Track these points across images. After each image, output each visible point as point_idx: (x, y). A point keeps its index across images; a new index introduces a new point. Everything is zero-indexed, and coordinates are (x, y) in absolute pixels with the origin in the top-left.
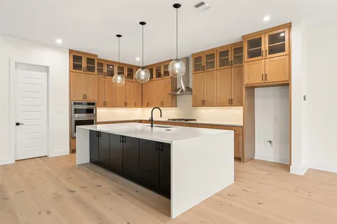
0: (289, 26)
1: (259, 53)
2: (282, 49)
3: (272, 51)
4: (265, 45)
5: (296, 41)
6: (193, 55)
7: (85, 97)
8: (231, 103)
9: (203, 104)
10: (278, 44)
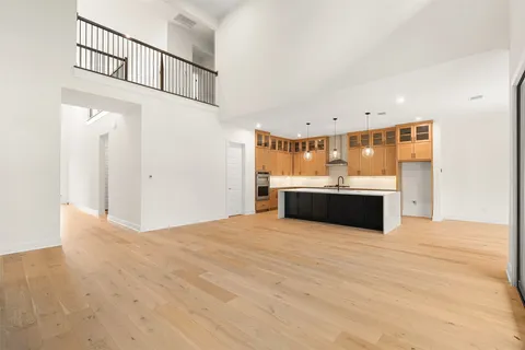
0: (431, 122)
1: (409, 139)
2: (426, 137)
3: (419, 138)
4: (414, 133)
5: (436, 133)
6: (348, 134)
7: (264, 167)
8: (384, 173)
9: (359, 173)
10: (423, 133)
